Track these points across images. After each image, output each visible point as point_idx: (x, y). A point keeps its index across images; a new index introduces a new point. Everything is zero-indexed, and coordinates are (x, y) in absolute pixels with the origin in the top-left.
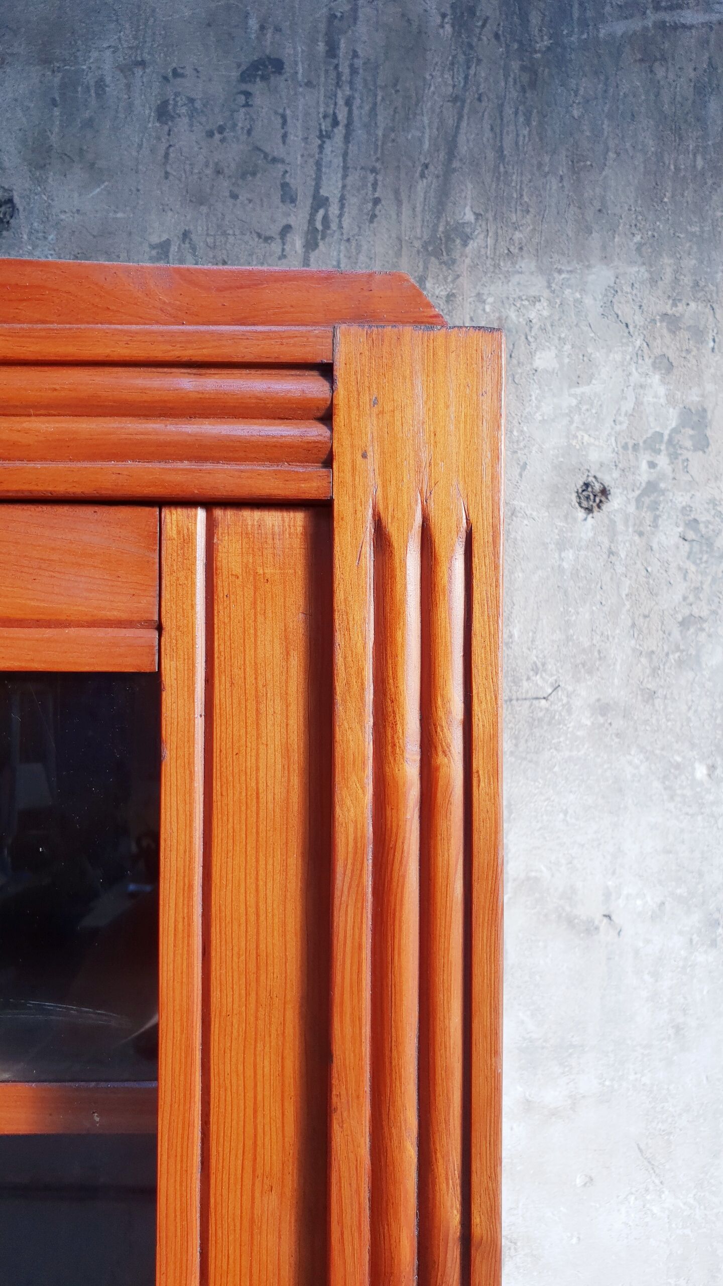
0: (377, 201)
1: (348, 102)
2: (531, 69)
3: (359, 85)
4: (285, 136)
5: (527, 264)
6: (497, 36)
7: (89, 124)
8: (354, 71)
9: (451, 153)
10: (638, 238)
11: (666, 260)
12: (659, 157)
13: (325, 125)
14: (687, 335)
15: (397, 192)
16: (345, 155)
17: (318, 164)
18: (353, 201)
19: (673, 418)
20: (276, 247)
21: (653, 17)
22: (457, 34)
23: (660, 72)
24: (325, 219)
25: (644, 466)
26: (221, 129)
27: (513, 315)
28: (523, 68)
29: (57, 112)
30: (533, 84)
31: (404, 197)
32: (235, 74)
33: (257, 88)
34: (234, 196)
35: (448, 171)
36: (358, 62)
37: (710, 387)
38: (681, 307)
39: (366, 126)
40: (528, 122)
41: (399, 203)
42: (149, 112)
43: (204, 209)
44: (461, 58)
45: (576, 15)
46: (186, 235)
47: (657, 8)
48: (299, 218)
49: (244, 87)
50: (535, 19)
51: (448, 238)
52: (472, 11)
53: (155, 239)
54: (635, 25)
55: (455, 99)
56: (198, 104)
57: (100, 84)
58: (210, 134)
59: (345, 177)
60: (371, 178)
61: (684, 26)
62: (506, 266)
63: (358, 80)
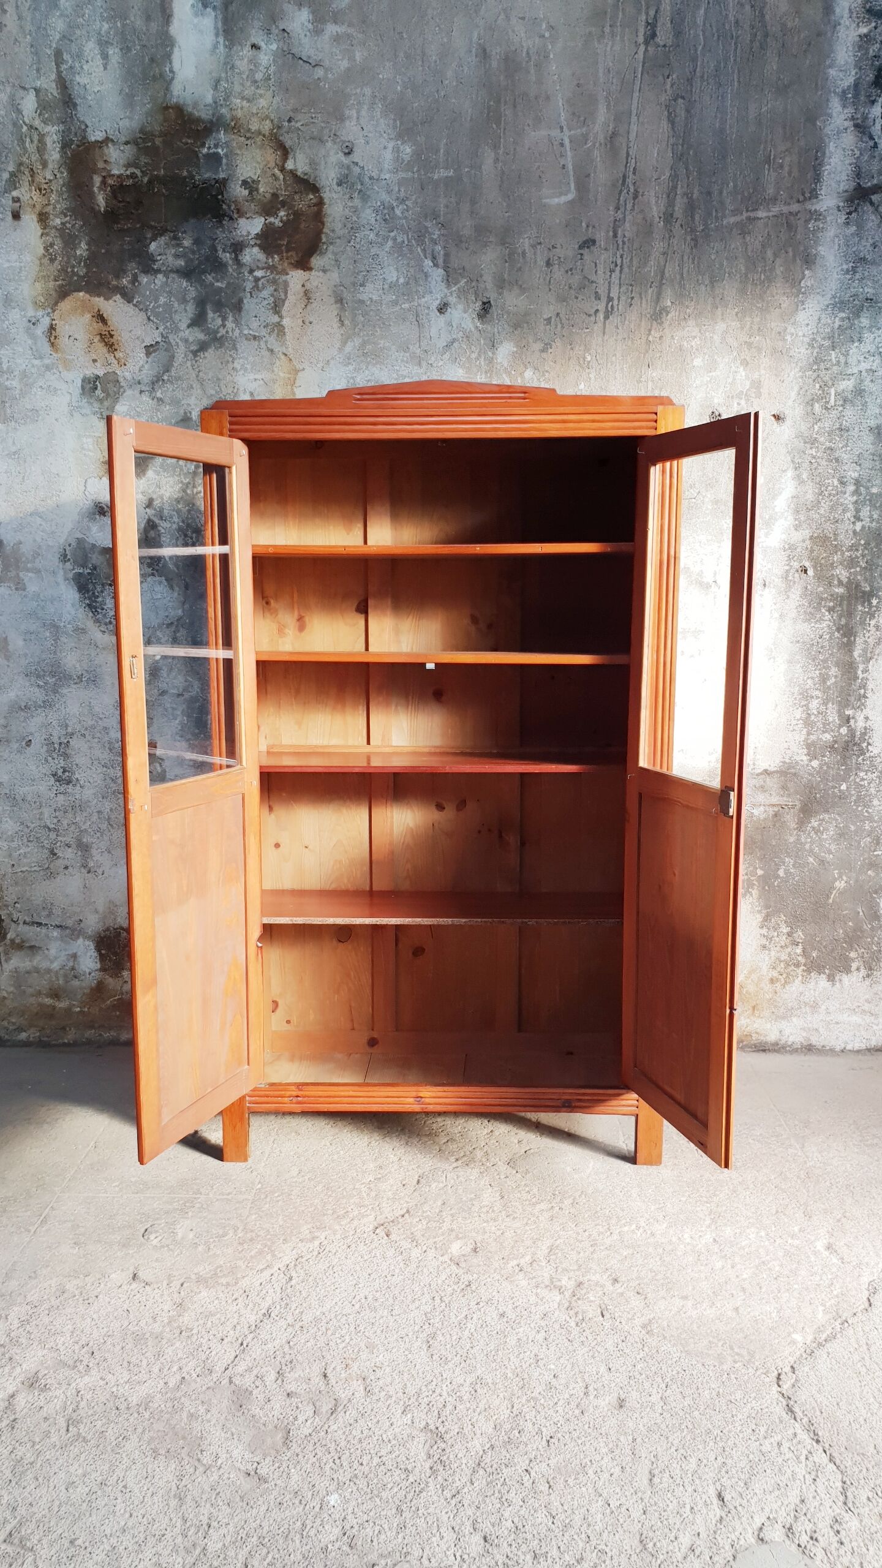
0: (632, 298)
1: (622, 257)
2: (695, 240)
3: (626, 249)
4: (596, 272)
5: (691, 322)
6: (682, 226)
7: (520, 269)
8: (624, 243)
9: (662, 277)
10: (736, 310)
11: (747, 319)
12: (746, 276)
13: (612, 266)
14: (753, 350)
15: (640, 294)
16: (620, 278)
17: (609, 283)
18: (623, 298)
19: (748, 384)
20: (593, 318)
21: (745, 215)
22: (665, 225)
23: (748, 238)
24: (612, 306)
25: (736, 405)
26: (571, 270)
27: (685, 344)
28: (692, 239)
29: (507, 264)
30: (696, 245)
31: (643, 296)
32: (577, 246)
33: (585, 251)
34: (577, 298)
35: (661, 284)
36: (626, 239)
37: (763, 372)
38: (752, 339)
39: (629, 267)
40: (693, 260)
41: (641, 298)
42: (543, 263)
43: (565, 304)
44: (667, 236)
45: (714, 214)
46: (558, 314)
47: (747, 211)
48: (602, 306)
49: (581, 251)
50: (697, 217)
51: (661, 313)
52: (672, 215)
53: (545, 317)
54: (738, 219)
55: (664, 254)
56: (562, 260)
57: (524, 253)
58: (567, 272)
59: (620, 288)
60: (630, 288)
61: (758, 218)
62: (683, 323)
63: (626, 246)
